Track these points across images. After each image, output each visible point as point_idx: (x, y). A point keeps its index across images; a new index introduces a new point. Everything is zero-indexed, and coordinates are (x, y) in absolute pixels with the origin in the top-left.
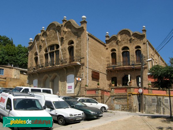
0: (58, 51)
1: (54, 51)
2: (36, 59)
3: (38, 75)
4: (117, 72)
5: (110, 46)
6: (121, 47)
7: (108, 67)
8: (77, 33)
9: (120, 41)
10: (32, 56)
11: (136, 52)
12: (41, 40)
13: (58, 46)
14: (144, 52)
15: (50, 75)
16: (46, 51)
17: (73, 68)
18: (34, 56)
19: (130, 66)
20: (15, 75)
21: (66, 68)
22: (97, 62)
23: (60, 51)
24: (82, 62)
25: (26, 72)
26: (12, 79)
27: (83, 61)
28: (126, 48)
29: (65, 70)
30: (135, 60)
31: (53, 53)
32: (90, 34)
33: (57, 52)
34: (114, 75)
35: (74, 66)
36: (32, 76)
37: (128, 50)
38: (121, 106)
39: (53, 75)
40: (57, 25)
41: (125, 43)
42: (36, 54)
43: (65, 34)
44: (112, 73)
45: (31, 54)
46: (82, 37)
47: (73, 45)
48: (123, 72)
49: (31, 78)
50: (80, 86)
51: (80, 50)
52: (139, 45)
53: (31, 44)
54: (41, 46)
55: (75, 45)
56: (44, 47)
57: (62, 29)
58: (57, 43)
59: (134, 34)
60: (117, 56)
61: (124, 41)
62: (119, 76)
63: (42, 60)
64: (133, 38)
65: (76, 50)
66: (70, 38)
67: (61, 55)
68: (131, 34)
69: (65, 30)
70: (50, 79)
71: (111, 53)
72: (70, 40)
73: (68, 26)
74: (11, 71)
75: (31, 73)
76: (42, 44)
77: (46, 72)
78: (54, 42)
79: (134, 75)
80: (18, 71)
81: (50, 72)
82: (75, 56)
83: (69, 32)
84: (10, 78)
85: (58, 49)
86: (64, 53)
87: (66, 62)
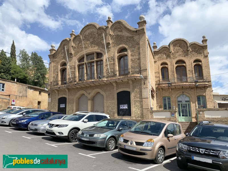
1: (93, 60)
2: (63, 71)
3: (67, 91)
4: (170, 90)
5: (160, 59)
6: (174, 61)
7: (159, 84)
8: (133, 37)
12: (72, 46)
13: (99, 55)
14: (206, 67)
15: (89, 91)
16: (81, 59)
17: (129, 83)
20: (20, 92)
21: (116, 82)
23: (103, 61)
26: (17, 97)
27: (144, 74)
28: (181, 61)
29: (115, 85)
31: (91, 63)
32: (148, 40)
34: (166, 94)
36: (57, 92)
37: (184, 64)
40: (98, 27)
41: (180, 55)
42: (64, 64)
43: (111, 39)
44: (164, 92)
45: (55, 64)
46: (141, 43)
47: (126, 53)
48: (179, 90)
49: (56, 95)
50: (142, 107)
51: (139, 59)
52: (198, 58)
53: (54, 52)
54: (71, 54)
55: (129, 53)
56: (75, 56)
57: (107, 32)
58: (99, 51)
59: (192, 45)
60: (169, 71)
61: (178, 54)
62: (174, 96)
63: (74, 73)
64: (191, 50)
65: (131, 60)
66: (120, 44)
67: (106, 66)
68: (188, 45)
69: (111, 33)
70: (89, 97)
71: (161, 67)
72: (121, 46)
73: (115, 28)
74: (14, 87)
75: (57, 89)
76: (73, 52)
77: (82, 88)
78: (92, 49)
79: (194, 94)
80: (25, 87)
81: (88, 87)
82: (130, 67)
83: (117, 36)
84: (15, 95)
85: (102, 58)
86: (112, 64)
87: (115, 75)
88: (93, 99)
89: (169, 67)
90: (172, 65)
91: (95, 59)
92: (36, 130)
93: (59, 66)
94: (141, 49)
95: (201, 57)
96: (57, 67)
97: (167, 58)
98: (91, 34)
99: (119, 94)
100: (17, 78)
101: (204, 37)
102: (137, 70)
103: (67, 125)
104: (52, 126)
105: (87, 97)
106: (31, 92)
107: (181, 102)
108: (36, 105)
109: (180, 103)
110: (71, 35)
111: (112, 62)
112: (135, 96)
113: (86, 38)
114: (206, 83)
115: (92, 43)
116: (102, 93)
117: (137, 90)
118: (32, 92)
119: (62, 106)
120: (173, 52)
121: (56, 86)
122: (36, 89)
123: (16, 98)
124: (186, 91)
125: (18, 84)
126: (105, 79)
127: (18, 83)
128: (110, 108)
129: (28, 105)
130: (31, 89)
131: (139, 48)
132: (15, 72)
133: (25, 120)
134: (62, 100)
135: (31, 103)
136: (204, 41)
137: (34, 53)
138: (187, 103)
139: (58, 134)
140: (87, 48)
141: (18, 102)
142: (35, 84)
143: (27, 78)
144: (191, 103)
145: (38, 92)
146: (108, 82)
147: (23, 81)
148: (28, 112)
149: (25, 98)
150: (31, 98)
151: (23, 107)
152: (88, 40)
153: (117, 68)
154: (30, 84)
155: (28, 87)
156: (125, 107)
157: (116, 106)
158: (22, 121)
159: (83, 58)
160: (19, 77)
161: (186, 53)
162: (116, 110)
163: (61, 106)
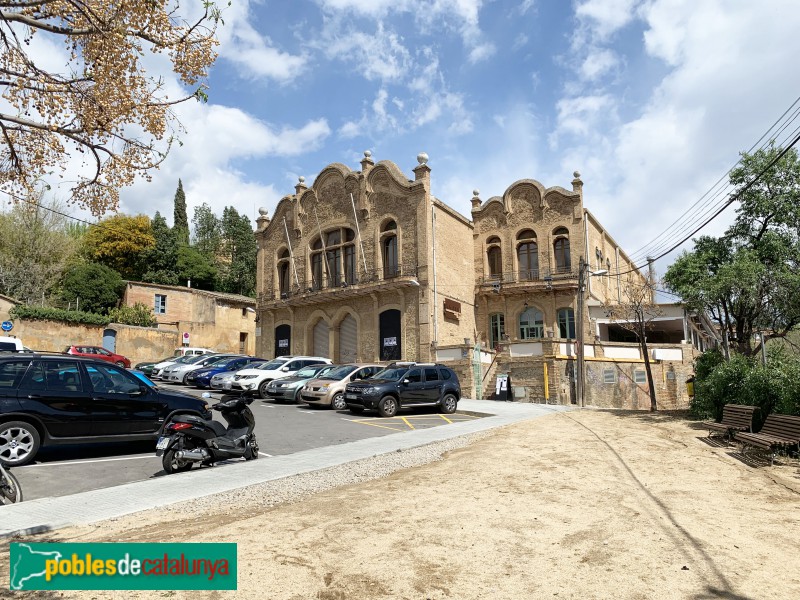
0: (353, 246)
1: (337, 246)
2: (284, 267)
3: (291, 312)
4: (504, 300)
5: (485, 227)
6: (514, 232)
7: (481, 287)
8: (406, 199)
9: (511, 215)
10: (269, 259)
11: (555, 242)
12: (299, 215)
13: (350, 234)
14: (576, 243)
15: (331, 311)
16: (316, 244)
17: (398, 294)
18: (277, 260)
19: (540, 284)
20: (200, 314)
21: (377, 293)
22: (453, 273)
23: (357, 246)
24: (422, 278)
25: (252, 305)
26: (194, 325)
27: (423, 275)
28: (527, 233)
29: (375, 298)
30: (554, 265)
31: (336, 250)
32: (438, 202)
33: (350, 250)
34: (496, 309)
35: (402, 288)
36: (272, 315)
37: (534, 239)
38: (529, 389)
39: (337, 314)
40: (345, 174)
41: (526, 219)
42: (285, 253)
43: (370, 201)
44: (491, 303)
45: (267, 253)
46: (419, 212)
47: (394, 231)
48: (521, 298)
49: (270, 321)
50: (418, 341)
51: (416, 245)
52: (563, 223)
53: (266, 224)
54: (298, 231)
55: (400, 232)
56: (306, 234)
57: (362, 187)
58: (348, 225)
59: (549, 193)
60: (503, 255)
61: (523, 215)
62: (510, 311)
63: (303, 272)
64: (547, 206)
65: (403, 245)
66: (386, 213)
67: (361, 257)
68: (542, 195)
69: (369, 189)
70: (331, 323)
71: (486, 246)
72: (386, 216)
73: (377, 179)
74: (187, 301)
75: (272, 307)
76: (300, 226)
77: (318, 305)
78: (337, 220)
79: (550, 306)
80: (209, 301)
81: (330, 303)
82: (400, 262)
83: (381, 194)
84: (189, 322)
85: (352, 242)
86: (370, 253)
87: (375, 278)
88: (338, 328)
89: (503, 246)
90: (509, 242)
91: (342, 244)
92: (221, 385)
93: (276, 258)
94: (419, 224)
95: (567, 223)
96: (272, 258)
97: (499, 227)
98: (334, 187)
99: (383, 316)
100: (192, 279)
101: (576, 175)
102: (413, 267)
103: (256, 376)
104: (238, 377)
105: (327, 326)
106: (223, 311)
107: (526, 323)
108: (236, 342)
109: (525, 327)
110: (298, 188)
111: (371, 251)
112: (408, 321)
113: (325, 198)
114: (571, 282)
115: (336, 208)
116: (354, 315)
117: (411, 307)
118: (227, 311)
119: (283, 344)
120: (511, 211)
121: (270, 303)
122: (234, 304)
123: (192, 328)
124: (536, 300)
125: (194, 294)
126: (357, 287)
127: (194, 290)
128: (368, 345)
129: (218, 343)
130: (223, 305)
131: (415, 224)
132: (187, 264)
133: (207, 373)
134: (283, 332)
135: (225, 337)
136: (577, 184)
137: (229, 208)
138: (539, 326)
139: (245, 388)
140: (326, 218)
141: (196, 337)
142: (235, 288)
143: (215, 277)
144: (545, 325)
145: (240, 311)
146: (361, 293)
147: (205, 284)
148: (212, 361)
149: (212, 326)
150: (225, 326)
151: (207, 348)
152: (329, 201)
153: (380, 262)
154: (223, 291)
155: (218, 300)
156: (394, 343)
157: (377, 342)
158: (203, 375)
159: (319, 240)
160: (197, 276)
161: (538, 214)
162: (376, 349)
163: (281, 345)
